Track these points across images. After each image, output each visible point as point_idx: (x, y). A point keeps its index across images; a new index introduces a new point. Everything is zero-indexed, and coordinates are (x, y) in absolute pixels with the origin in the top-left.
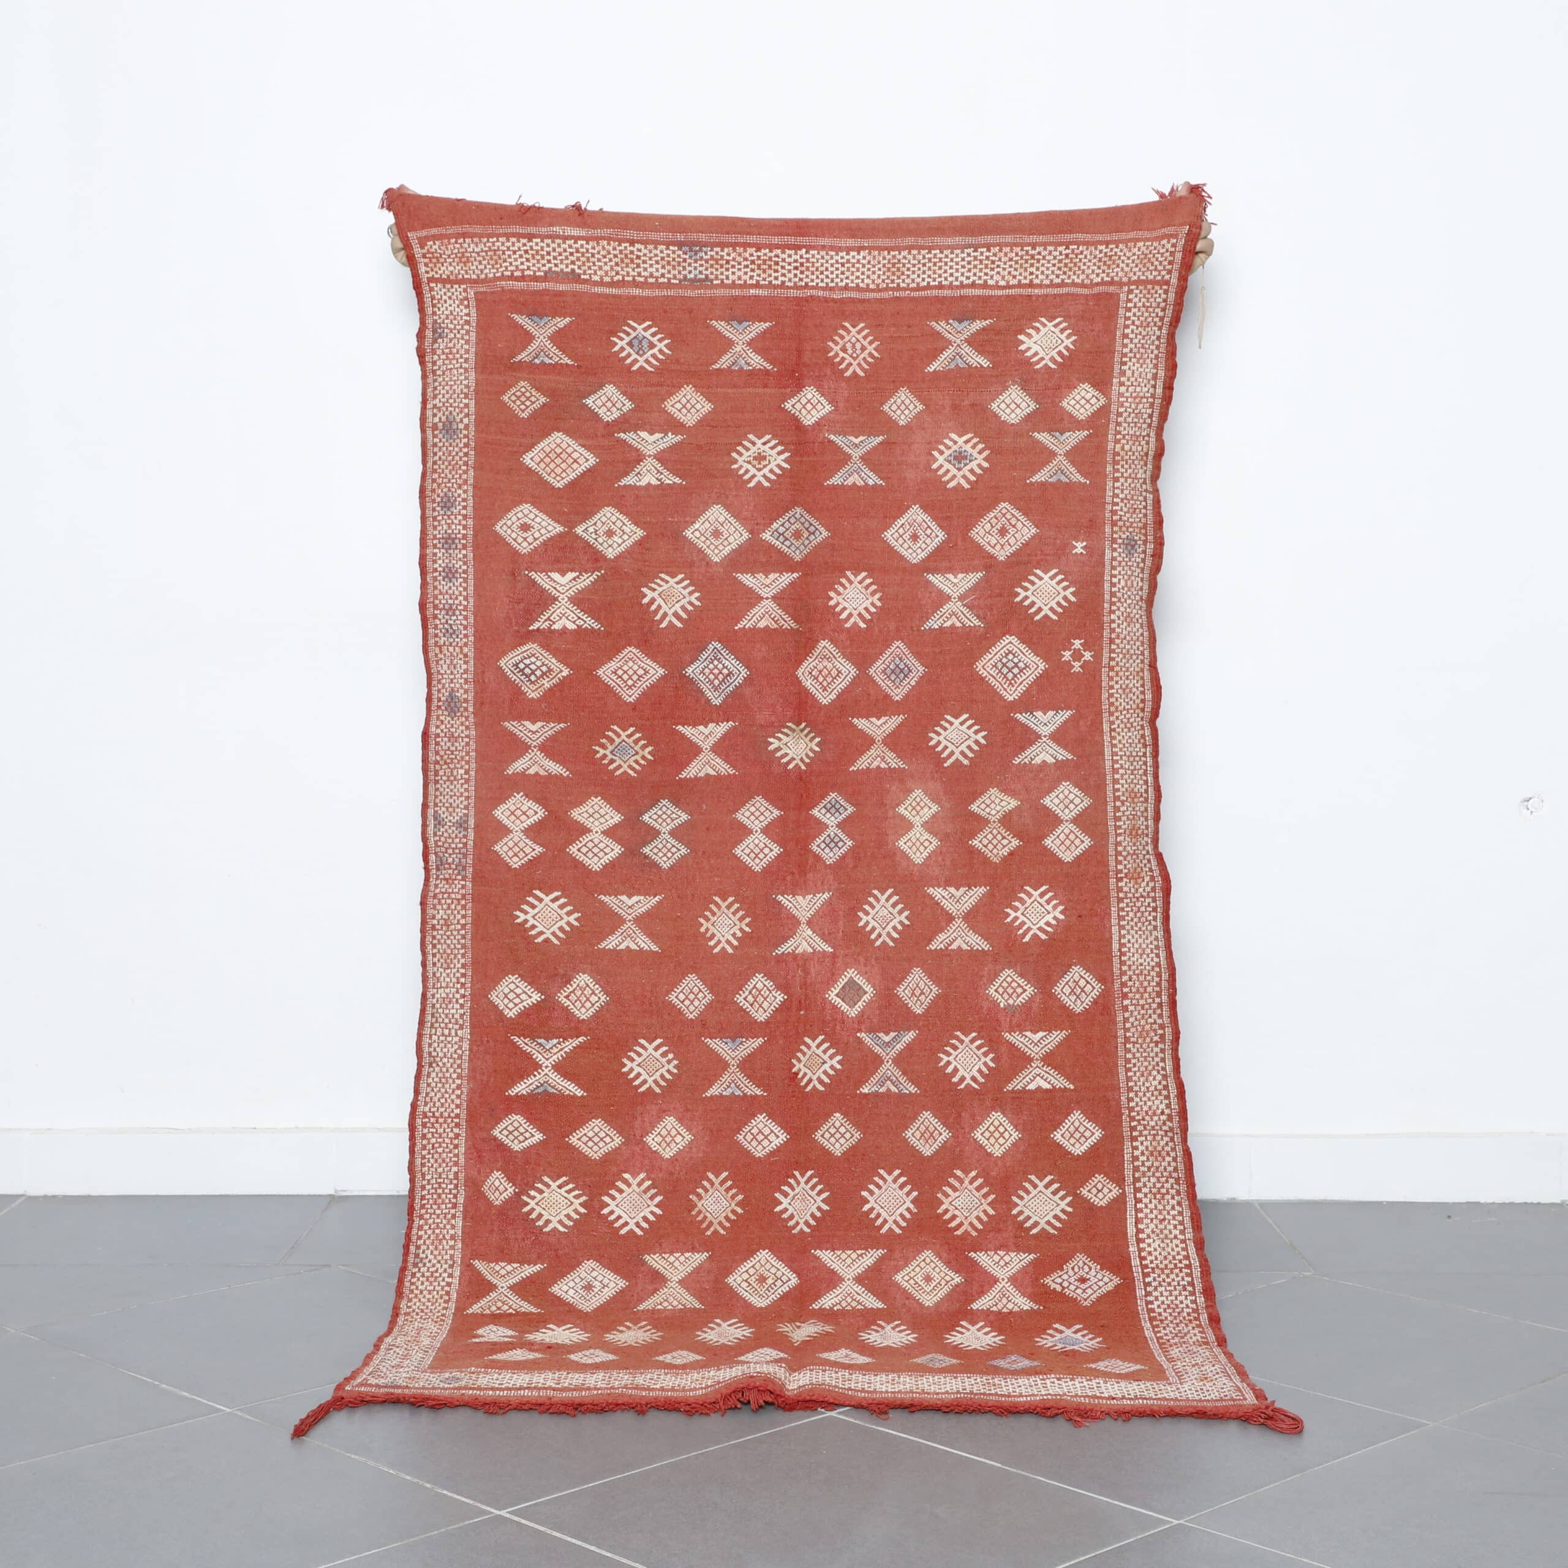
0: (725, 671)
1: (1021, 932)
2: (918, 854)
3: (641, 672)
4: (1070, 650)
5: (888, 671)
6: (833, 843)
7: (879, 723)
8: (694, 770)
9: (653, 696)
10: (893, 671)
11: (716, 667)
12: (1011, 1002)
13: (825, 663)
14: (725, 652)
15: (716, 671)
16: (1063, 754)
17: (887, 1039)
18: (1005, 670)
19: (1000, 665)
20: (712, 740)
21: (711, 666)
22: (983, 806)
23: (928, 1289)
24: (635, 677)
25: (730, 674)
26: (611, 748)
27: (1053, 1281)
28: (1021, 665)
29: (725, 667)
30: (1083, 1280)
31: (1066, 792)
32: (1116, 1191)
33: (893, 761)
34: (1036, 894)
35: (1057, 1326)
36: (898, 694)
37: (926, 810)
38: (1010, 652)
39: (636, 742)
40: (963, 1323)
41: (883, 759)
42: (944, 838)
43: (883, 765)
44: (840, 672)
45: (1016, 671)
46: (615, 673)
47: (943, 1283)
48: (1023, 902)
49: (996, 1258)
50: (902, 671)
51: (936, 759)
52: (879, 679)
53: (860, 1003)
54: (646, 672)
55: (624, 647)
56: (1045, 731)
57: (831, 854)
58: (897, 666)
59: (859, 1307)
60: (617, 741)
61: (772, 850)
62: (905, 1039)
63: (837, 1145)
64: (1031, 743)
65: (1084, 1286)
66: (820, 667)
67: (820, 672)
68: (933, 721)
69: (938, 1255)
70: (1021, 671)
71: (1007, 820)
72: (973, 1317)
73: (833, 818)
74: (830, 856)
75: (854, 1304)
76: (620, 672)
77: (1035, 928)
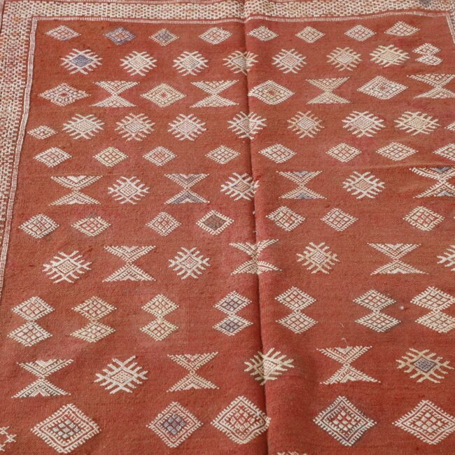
0: (336, 422)
1: (79, 256)
2: (160, 300)
3: (419, 423)
4: (7, 443)
5: (182, 424)
6: (231, 304)
7: (192, 385)
8: (357, 351)
9: (404, 403)
10: (179, 424)
11: (346, 426)
12: (92, 220)
13: (241, 428)
14: (339, 437)
15: (345, 422)
16: (29, 367)
17: (187, 200)
18: (72, 426)
19: (76, 430)
20: (342, 371)
21: (350, 426)
22: (103, 331)
23: (164, 91)
24: (423, 419)
25: (331, 420)
26: (437, 367)
27: (83, 94)
28: (55, 430)
29: (338, 425)
30: (64, 95)
31: (29, 340)
32: (31, 132)
33: (180, 360)
34: (64, 278)
35: (86, 73)
36: (175, 406)
37: (153, 328)
38: (66, 440)
39: (414, 372)
40: (143, 75)
41: (189, 361)
42: (137, 311)
43: (189, 356)
44: (227, 422)
45: (61, 425)
46: (444, 424)
47: (154, 94)
48: (75, 273)
49: (118, 104)
50: (170, 424)
51: (142, 361)
52: (191, 418)
53: (208, 217)
54: (414, 423)
55: (439, 444)
56: (40, 382)
57: (232, 298)
58: (174, 428)
59: (208, 83)
60: (432, 372)
61: (284, 299)
62: (174, 200)
63: (223, 150)
64: (54, 374)
65: (64, 92)
66: (246, 425)
67: (246, 421)
68: (141, 388)
69: (157, 106)
70: (56, 426)
71: (83, 322)
72: (137, 78)
73: (232, 319)
74: (234, 296)
75: (211, 84)
76: (439, 423)
77: (68, 258)
